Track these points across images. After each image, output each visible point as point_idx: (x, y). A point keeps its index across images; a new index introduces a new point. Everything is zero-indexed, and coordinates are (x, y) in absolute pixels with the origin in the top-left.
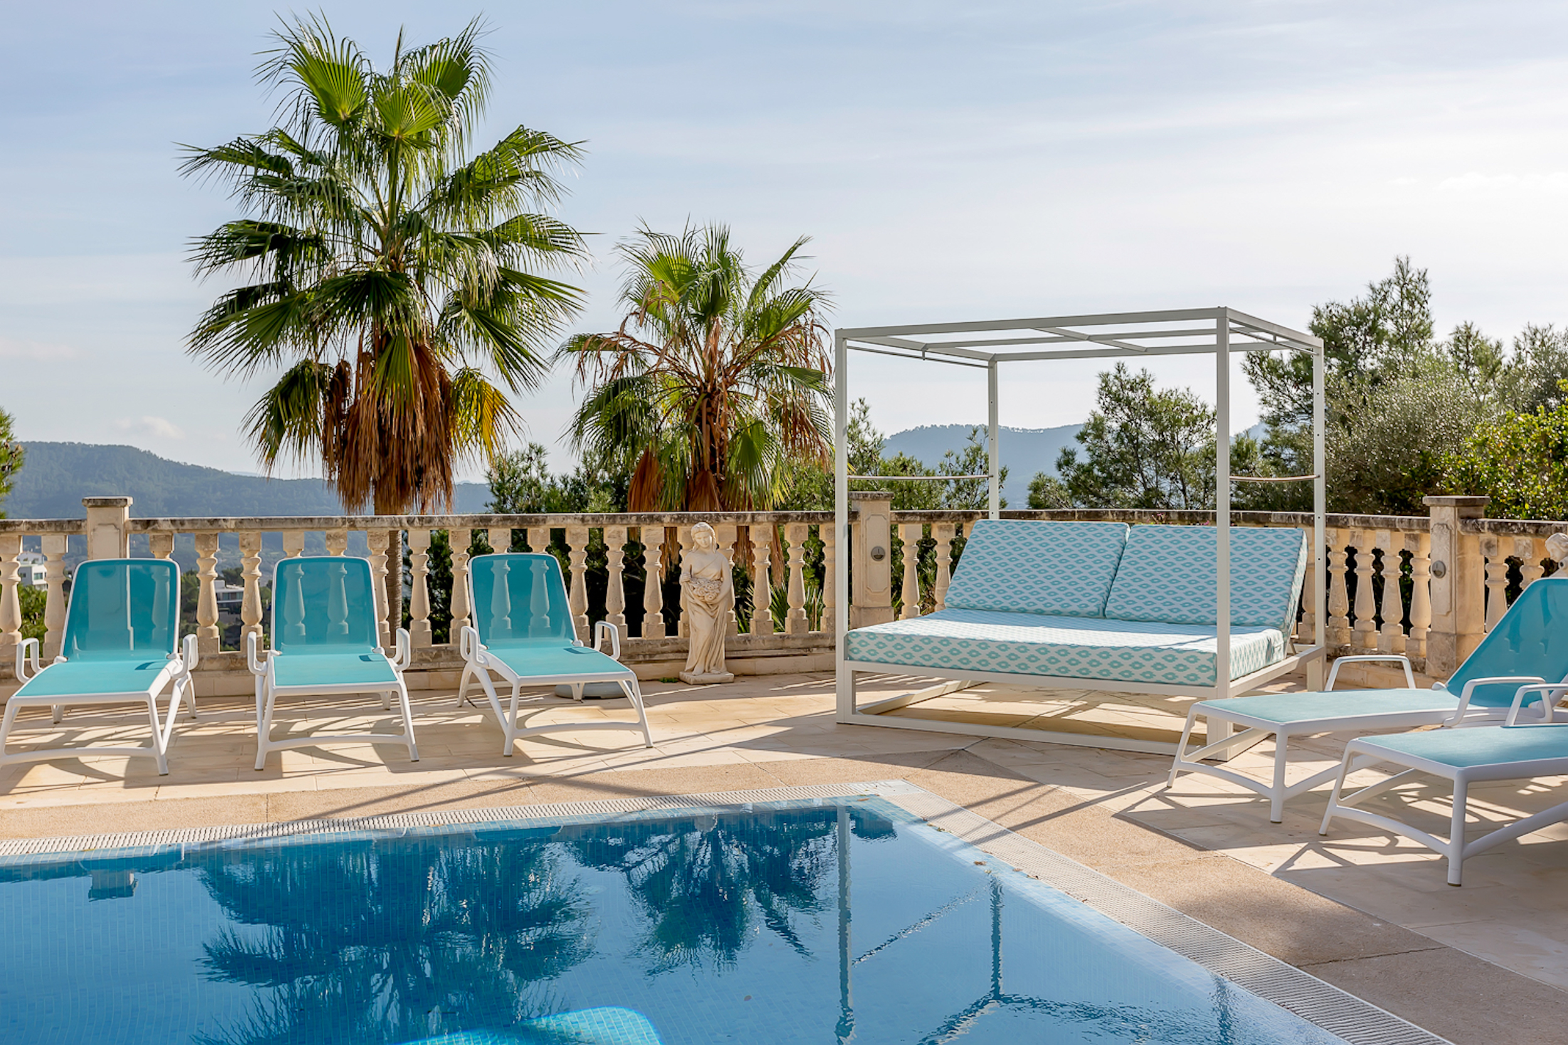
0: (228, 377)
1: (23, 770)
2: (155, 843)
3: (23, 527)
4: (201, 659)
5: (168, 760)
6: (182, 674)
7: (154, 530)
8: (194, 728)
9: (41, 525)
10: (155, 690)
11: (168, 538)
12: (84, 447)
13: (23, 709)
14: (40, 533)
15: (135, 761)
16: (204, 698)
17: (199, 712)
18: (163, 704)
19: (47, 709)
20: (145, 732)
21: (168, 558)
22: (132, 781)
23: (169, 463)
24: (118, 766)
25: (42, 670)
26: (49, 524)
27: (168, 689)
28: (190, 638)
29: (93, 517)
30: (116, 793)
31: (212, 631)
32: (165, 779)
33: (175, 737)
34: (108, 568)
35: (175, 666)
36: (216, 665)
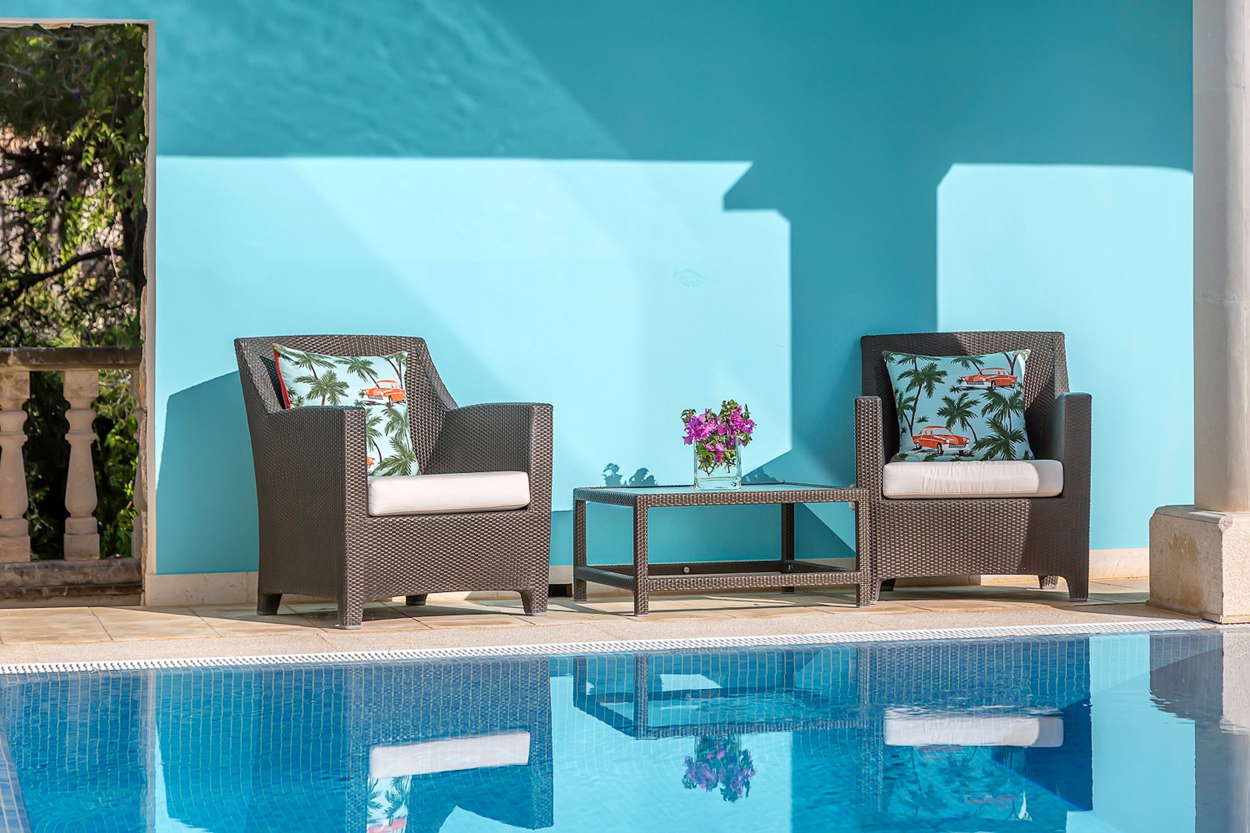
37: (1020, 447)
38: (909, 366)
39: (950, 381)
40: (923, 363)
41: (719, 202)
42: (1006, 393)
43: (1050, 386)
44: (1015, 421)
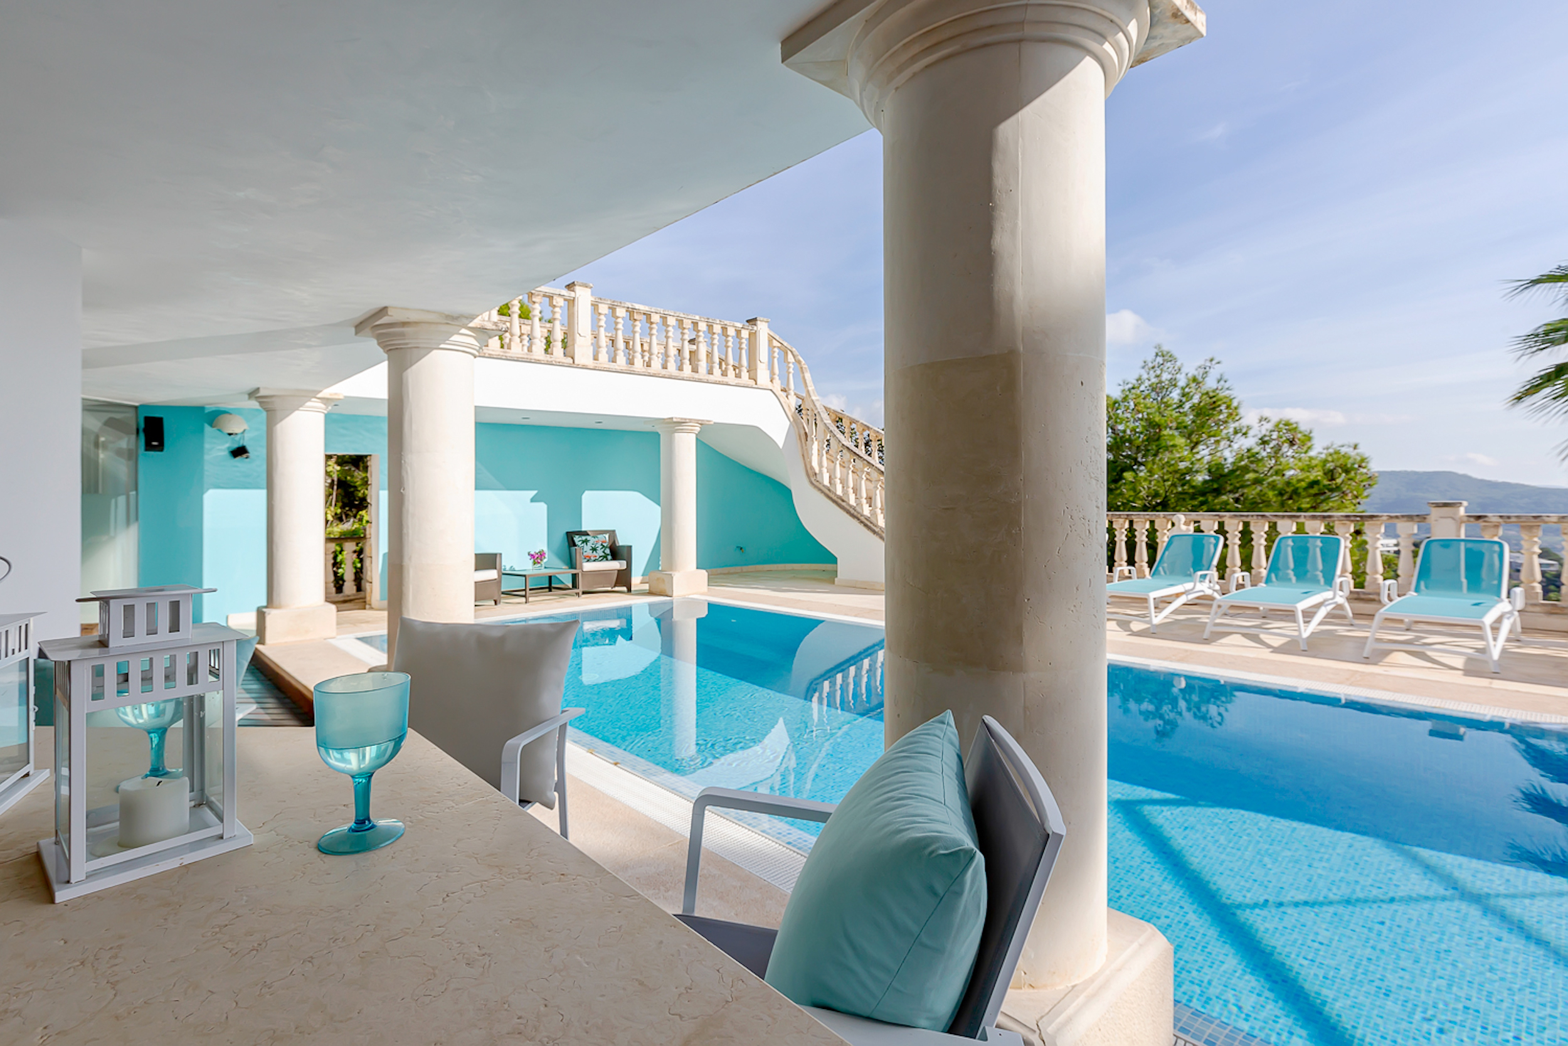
0: (1546, 422)
1: (1388, 653)
2: (1487, 712)
3: (1385, 518)
4: (1526, 604)
5: (1498, 663)
6: (1511, 613)
7: (1485, 521)
8: (1519, 647)
9: (1397, 517)
10: (1489, 619)
11: (1497, 526)
12: (1415, 473)
13: (1386, 619)
14: (1395, 521)
15: (1470, 660)
16: (1525, 629)
17: (1523, 637)
18: (1495, 628)
19: (1401, 621)
20: (1479, 644)
21: (1496, 539)
22: (1468, 672)
23: (1482, 481)
24: (1459, 662)
25: (1399, 599)
26: (1403, 516)
27: (1499, 620)
28: (1518, 590)
29: (1435, 513)
30: (1458, 678)
31: (1533, 588)
32: (1495, 675)
33: (1504, 651)
34: (1446, 544)
35: (1504, 606)
36: (1538, 609)
37: (609, 557)
38: (580, 539)
39: (591, 542)
40: (584, 538)
41: (529, 501)
42: (605, 545)
43: (614, 542)
44: (608, 551)
